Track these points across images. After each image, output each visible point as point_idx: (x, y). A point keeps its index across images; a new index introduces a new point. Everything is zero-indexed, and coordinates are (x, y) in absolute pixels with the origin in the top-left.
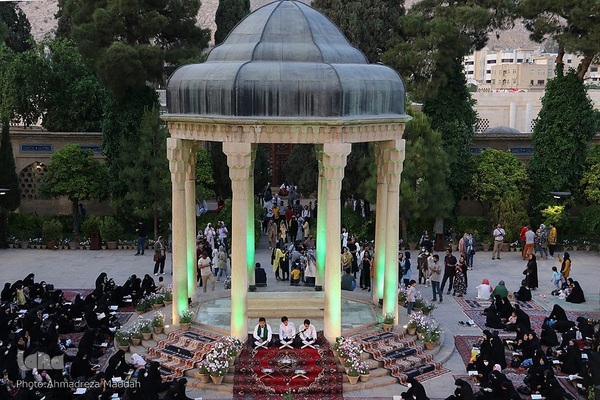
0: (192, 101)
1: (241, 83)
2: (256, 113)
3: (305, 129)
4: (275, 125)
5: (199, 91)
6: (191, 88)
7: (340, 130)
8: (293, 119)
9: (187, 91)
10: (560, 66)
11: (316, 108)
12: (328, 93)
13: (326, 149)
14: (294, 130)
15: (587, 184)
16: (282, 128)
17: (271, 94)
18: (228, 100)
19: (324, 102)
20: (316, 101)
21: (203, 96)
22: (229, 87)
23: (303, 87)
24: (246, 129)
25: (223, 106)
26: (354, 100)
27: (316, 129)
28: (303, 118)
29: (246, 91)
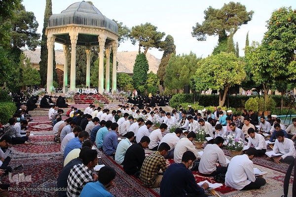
0: (58, 22)
1: (76, 15)
2: (80, 24)
3: (94, 30)
4: (86, 28)
5: (61, 19)
6: (58, 18)
7: (104, 31)
8: (91, 26)
9: (57, 19)
10: (140, 51)
11: (97, 24)
13: (100, 36)
14: (91, 30)
15: (148, 83)
16: (87, 29)
17: (84, 19)
18: (72, 19)
19: (100, 23)
20: (98, 22)
21: (62, 20)
22: (72, 16)
23: (94, 18)
24: (77, 28)
25: (70, 22)
26: (108, 24)
27: (97, 30)
28: (94, 26)
29: (77, 17)
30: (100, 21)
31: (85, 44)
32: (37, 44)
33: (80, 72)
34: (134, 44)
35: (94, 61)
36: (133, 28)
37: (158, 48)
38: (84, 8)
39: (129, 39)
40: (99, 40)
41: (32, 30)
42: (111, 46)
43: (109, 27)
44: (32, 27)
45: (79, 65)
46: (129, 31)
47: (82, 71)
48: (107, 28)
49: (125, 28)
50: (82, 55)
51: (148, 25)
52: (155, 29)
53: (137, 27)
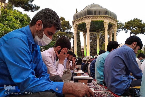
0: (79, 16)
2: (92, 15)
3: (101, 18)
4: (95, 17)
5: (80, 14)
7: (107, 18)
8: (99, 16)
9: (78, 15)
11: (103, 14)
12: (105, 11)
13: (105, 21)
14: (98, 18)
16: (96, 18)
17: (94, 11)
18: (86, 13)
19: (104, 13)
20: (103, 12)
22: (87, 11)
23: (100, 10)
24: (90, 18)
25: (85, 14)
26: (109, 14)
27: (103, 18)
28: (100, 15)
29: (90, 11)
30: (104, 12)
31: (96, 31)
32: (71, 38)
33: (94, 51)
34: (126, 32)
35: (102, 44)
36: (125, 23)
37: (143, 34)
38: (94, 6)
39: (123, 30)
40: (104, 24)
41: (69, 30)
42: (112, 30)
43: (111, 15)
44: (68, 29)
45: (94, 47)
46: (123, 25)
47: (95, 51)
48: (109, 16)
49: (120, 23)
50: (95, 41)
51: (135, 20)
52: (141, 21)
53: (128, 22)
